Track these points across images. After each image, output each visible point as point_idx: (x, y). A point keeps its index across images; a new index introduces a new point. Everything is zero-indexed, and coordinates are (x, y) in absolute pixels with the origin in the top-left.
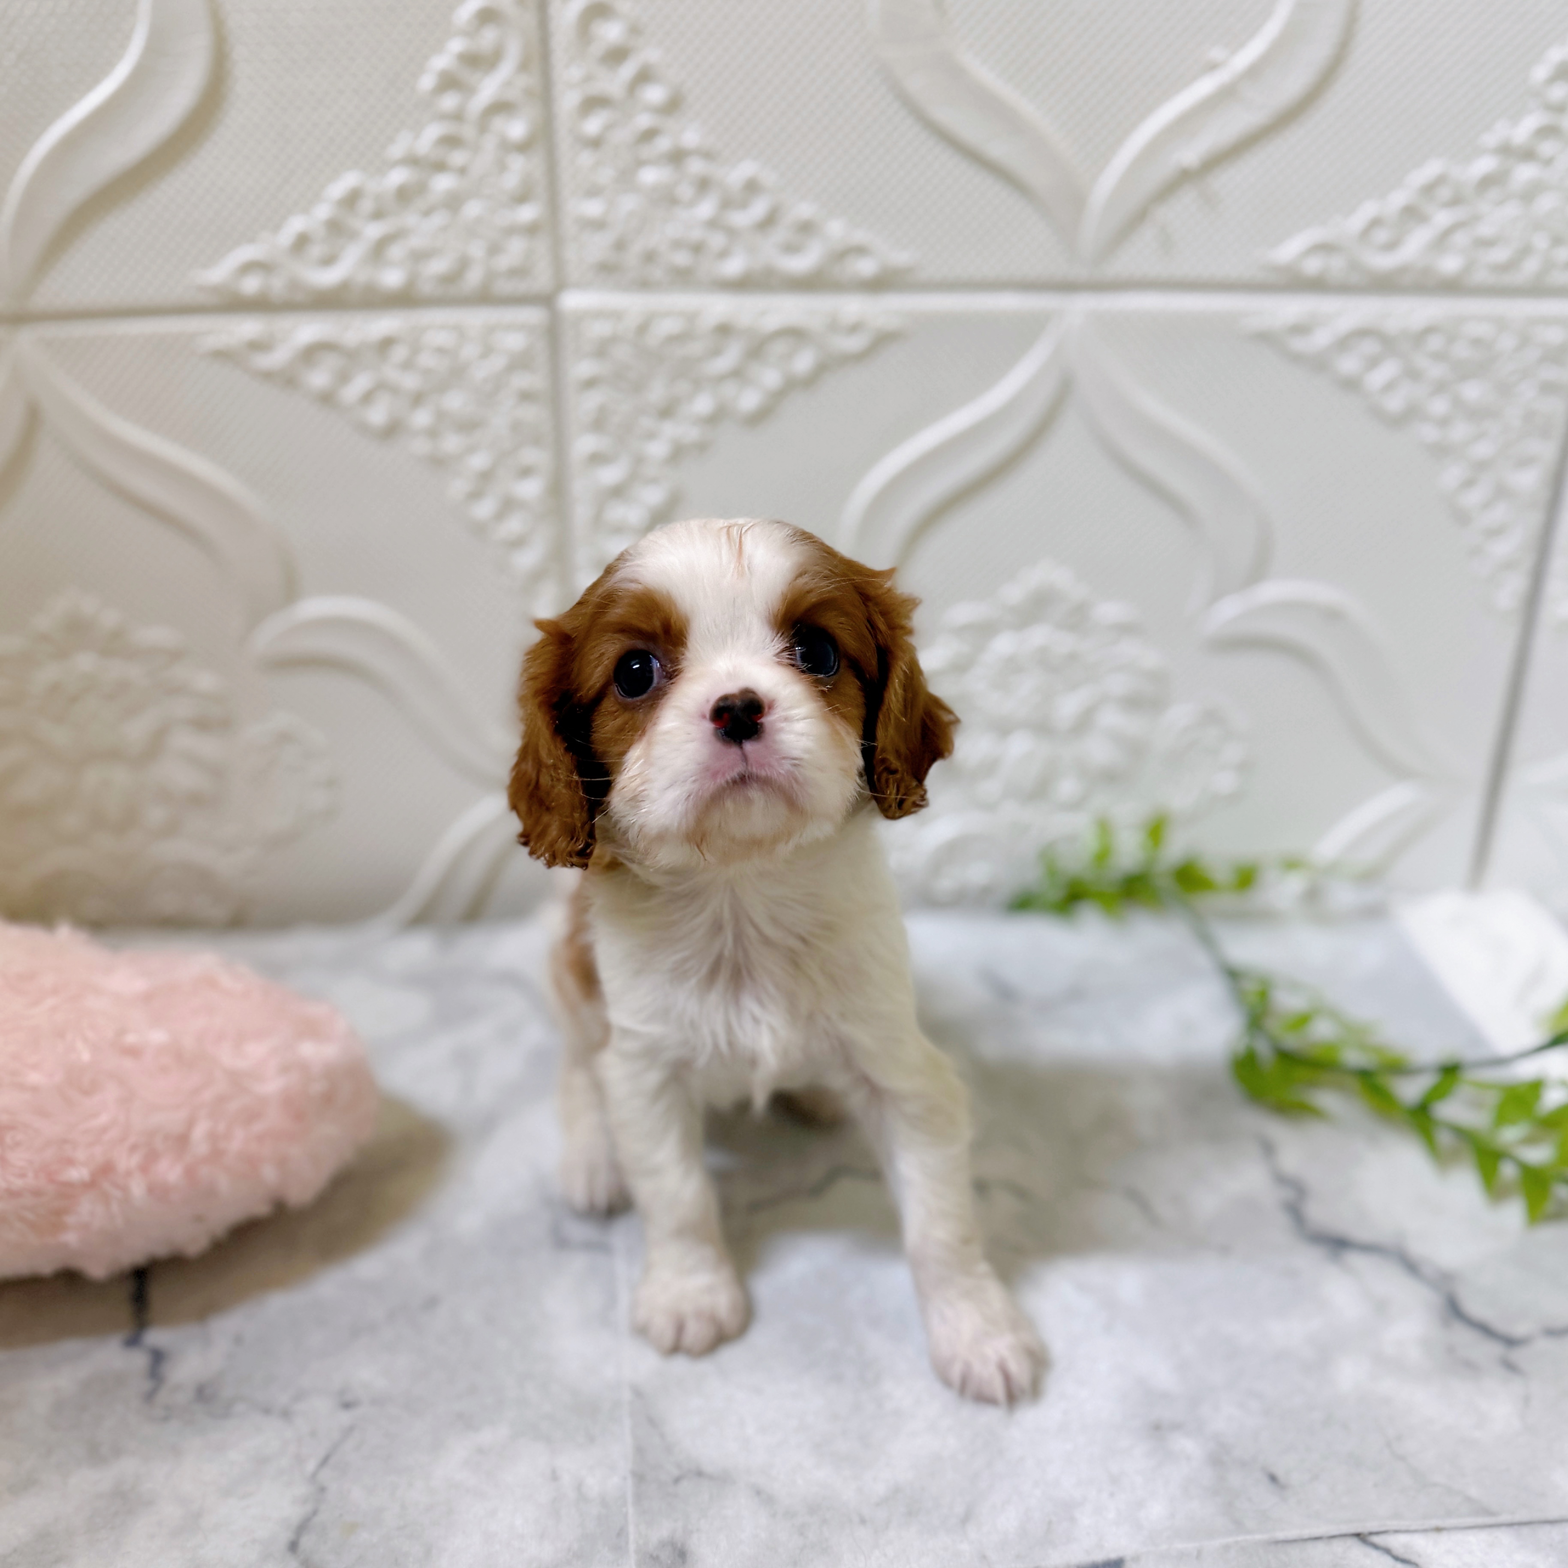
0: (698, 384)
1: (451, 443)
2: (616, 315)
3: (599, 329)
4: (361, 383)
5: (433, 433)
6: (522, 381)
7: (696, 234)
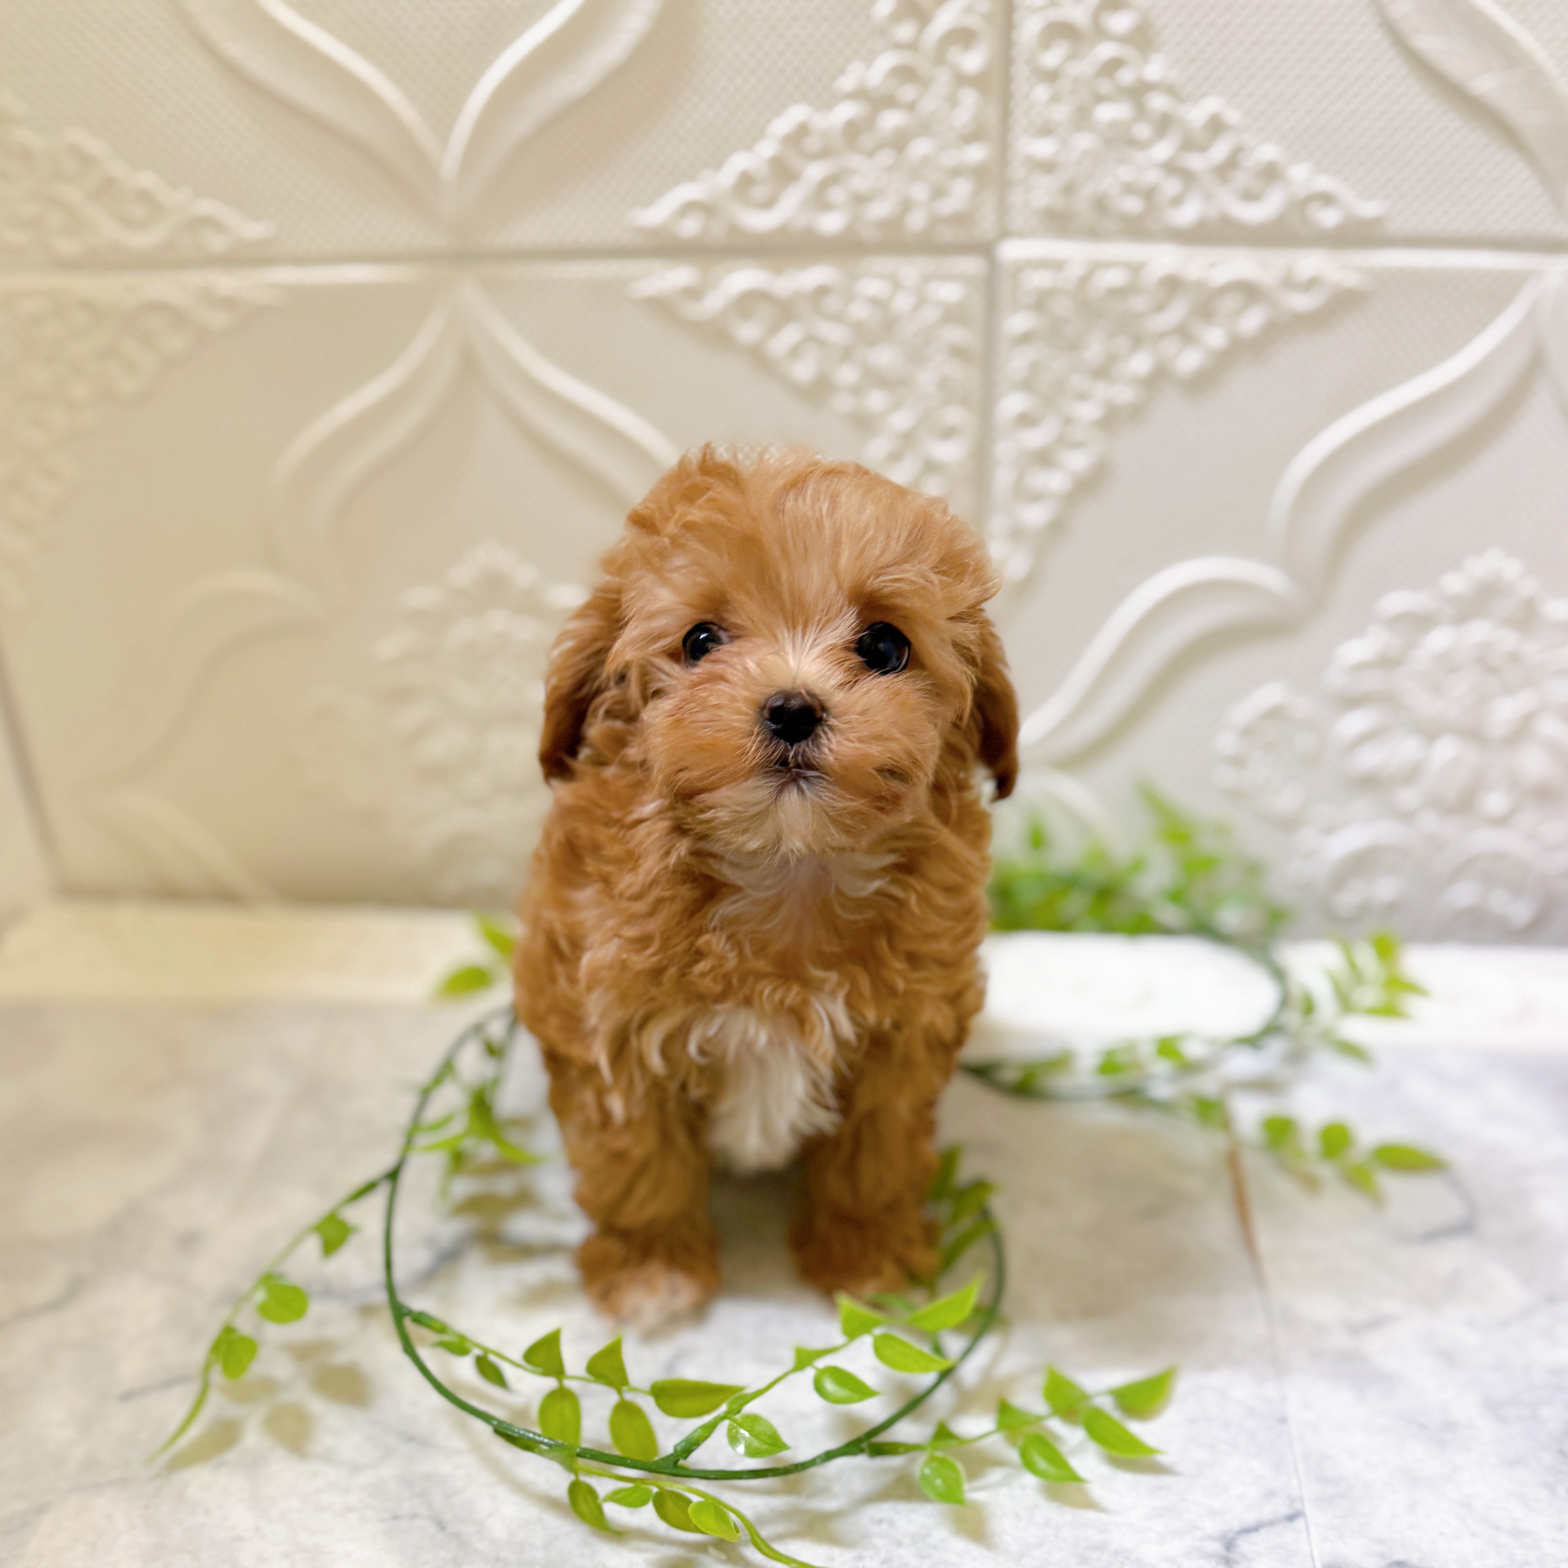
0: (1138, 342)
1: (876, 400)
2: (1056, 265)
3: (1039, 280)
4: (789, 336)
5: (857, 390)
6: (954, 335)
7: (1152, 177)
